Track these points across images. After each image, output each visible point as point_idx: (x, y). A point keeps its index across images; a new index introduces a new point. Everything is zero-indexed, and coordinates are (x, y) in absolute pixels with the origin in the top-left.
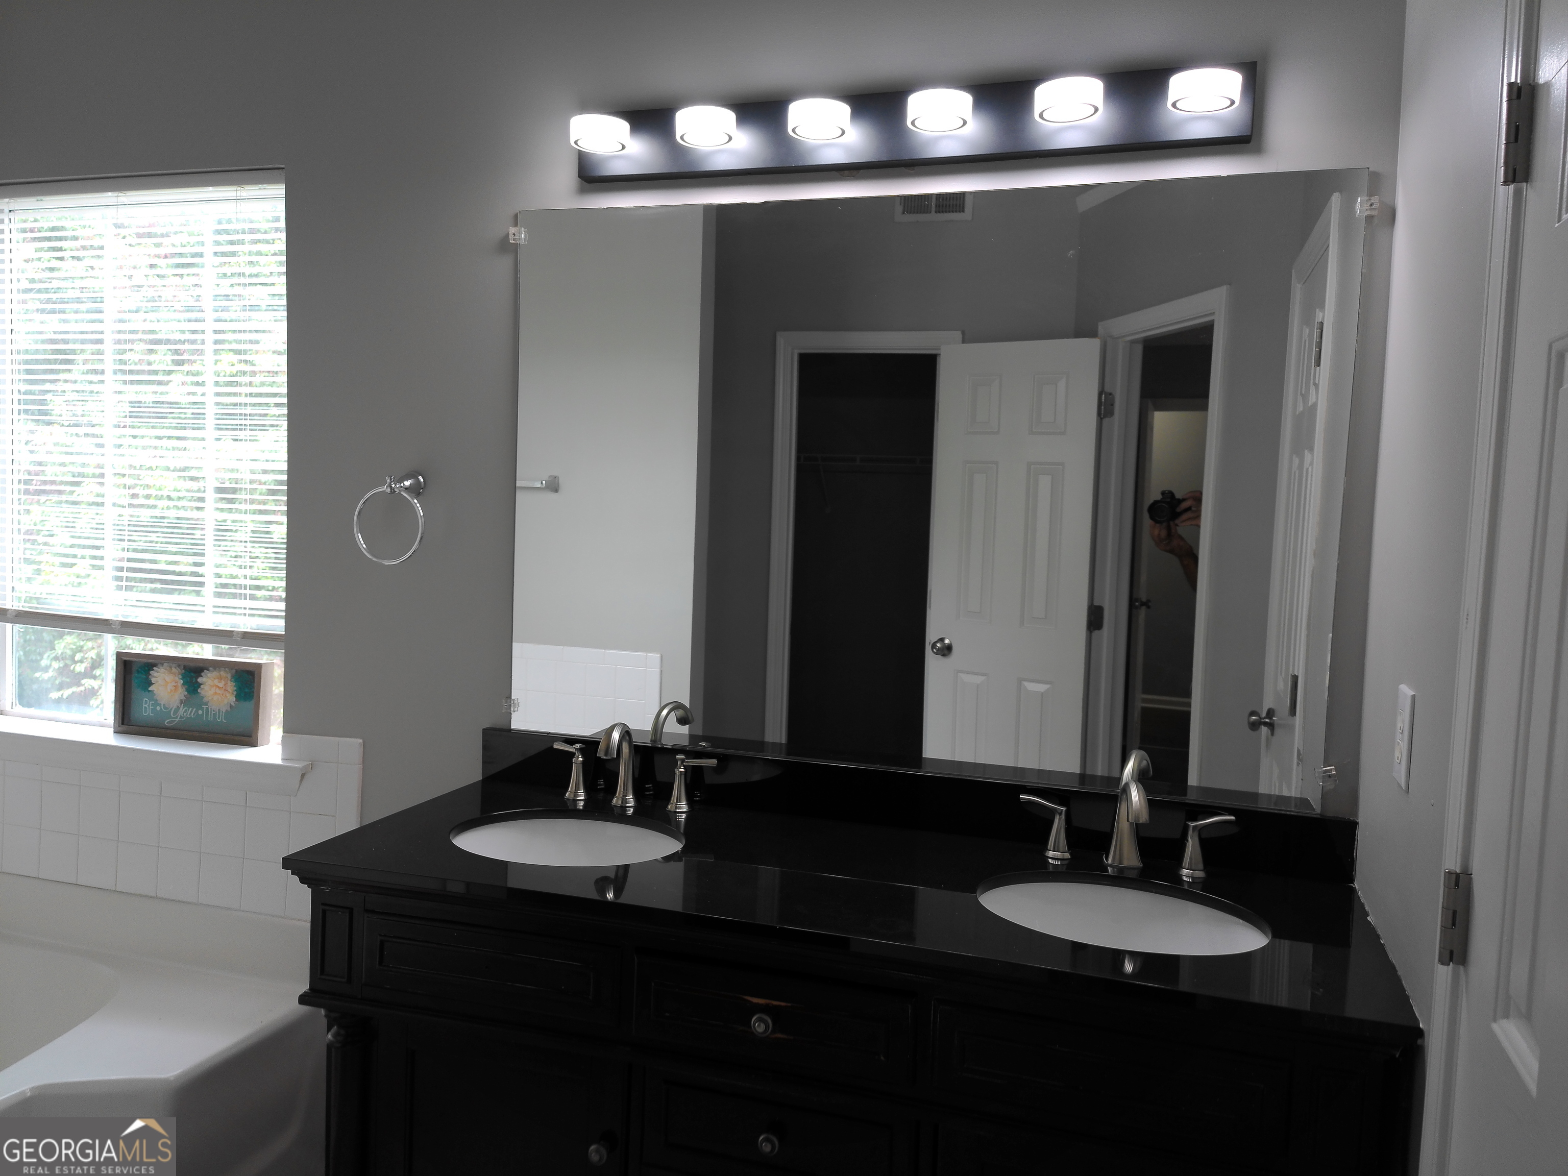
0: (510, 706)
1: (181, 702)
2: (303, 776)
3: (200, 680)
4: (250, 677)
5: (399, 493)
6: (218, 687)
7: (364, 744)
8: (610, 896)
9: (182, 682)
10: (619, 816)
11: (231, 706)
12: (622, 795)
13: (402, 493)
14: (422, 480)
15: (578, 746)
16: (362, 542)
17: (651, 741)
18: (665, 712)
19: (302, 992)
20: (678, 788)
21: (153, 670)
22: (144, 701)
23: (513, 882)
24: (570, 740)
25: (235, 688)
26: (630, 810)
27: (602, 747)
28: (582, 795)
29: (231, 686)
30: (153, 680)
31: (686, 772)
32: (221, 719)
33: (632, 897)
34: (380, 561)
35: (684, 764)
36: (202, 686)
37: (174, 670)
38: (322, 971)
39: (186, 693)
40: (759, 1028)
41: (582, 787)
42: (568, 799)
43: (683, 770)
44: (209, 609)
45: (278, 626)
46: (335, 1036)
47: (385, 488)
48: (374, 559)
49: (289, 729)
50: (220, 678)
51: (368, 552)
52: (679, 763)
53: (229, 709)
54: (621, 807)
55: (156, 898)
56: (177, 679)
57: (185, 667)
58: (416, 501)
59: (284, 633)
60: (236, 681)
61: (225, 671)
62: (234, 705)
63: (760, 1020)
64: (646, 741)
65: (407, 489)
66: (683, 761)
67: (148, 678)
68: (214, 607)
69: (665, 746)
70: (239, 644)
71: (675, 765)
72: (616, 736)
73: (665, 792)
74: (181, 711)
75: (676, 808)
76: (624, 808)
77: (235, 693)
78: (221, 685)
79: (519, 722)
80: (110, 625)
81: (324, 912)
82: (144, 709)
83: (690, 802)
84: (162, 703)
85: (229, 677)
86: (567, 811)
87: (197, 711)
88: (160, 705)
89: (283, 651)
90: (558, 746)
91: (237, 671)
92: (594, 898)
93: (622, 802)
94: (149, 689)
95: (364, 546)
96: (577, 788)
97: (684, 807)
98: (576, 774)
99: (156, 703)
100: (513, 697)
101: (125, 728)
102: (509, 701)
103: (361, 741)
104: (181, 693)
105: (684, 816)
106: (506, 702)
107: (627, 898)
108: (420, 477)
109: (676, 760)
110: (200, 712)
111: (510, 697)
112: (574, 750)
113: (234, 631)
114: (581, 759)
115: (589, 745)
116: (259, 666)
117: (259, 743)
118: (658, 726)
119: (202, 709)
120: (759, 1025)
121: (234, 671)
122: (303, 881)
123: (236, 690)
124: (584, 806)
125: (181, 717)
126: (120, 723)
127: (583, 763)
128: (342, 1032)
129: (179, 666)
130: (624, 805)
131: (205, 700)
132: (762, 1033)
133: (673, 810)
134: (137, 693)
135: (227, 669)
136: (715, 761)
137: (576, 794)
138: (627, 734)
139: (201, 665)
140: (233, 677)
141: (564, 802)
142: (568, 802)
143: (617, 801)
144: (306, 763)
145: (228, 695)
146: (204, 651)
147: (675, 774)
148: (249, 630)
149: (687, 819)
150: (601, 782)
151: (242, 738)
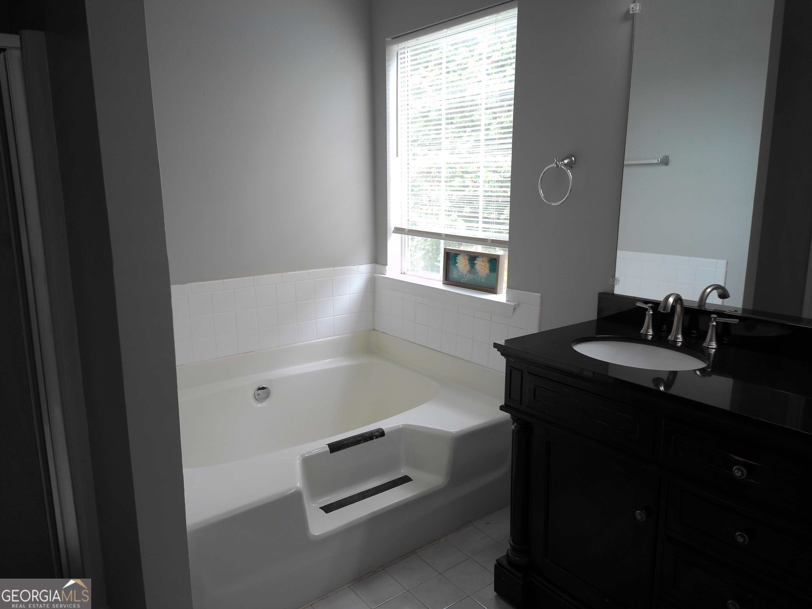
0: (614, 281)
1: (468, 272)
2: (515, 309)
3: (475, 262)
4: (495, 261)
5: (561, 167)
6: (482, 265)
7: (542, 297)
8: (662, 388)
9: (468, 262)
10: (672, 346)
11: (487, 275)
12: (674, 335)
13: (562, 167)
14: (574, 160)
15: (650, 305)
16: (542, 194)
17: (698, 306)
18: (709, 290)
19: (501, 405)
20: (711, 333)
21: (458, 257)
22: (454, 271)
23: (611, 373)
24: (646, 302)
25: (489, 266)
26: (678, 344)
27: (661, 306)
28: (651, 332)
29: (487, 265)
30: (457, 261)
31: (716, 326)
32: (483, 280)
33: (675, 391)
34: (550, 203)
35: (716, 320)
36: (476, 265)
37: (466, 257)
38: (510, 397)
39: (470, 268)
40: (738, 474)
41: (651, 327)
42: (642, 334)
43: (715, 324)
44: (480, 229)
45: (505, 237)
46: (515, 427)
47: (554, 165)
48: (547, 203)
49: (509, 287)
50: (483, 261)
51: (544, 199)
52: (713, 319)
53: (487, 276)
54: (674, 341)
55: (456, 357)
56: (466, 261)
57: (470, 256)
58: (569, 171)
59: (508, 240)
60: (489, 263)
61: (485, 258)
62: (488, 274)
63: (739, 469)
64: (695, 306)
65: (565, 165)
66: (715, 318)
67: (455, 260)
68: (483, 228)
69: (707, 310)
70: (490, 245)
71: (710, 320)
72: (671, 300)
73: (703, 336)
74: (468, 276)
75: (709, 345)
76: (675, 342)
77: (489, 268)
78: (483, 264)
79: (619, 290)
80: (441, 236)
81: (511, 370)
82: (454, 275)
83: (718, 343)
84: (461, 272)
85: (487, 261)
86: (642, 340)
87: (474, 276)
88: (460, 272)
89: (508, 249)
90: (639, 304)
91: (490, 258)
92: (652, 387)
93: (674, 339)
94: (456, 265)
95: (543, 195)
96: (648, 328)
97: (714, 345)
98: (648, 320)
99: (459, 272)
100: (616, 276)
101: (446, 282)
102: (613, 278)
103: (540, 295)
104: (468, 267)
105: (714, 350)
106: (612, 279)
107: (673, 391)
108: (573, 157)
109: (711, 318)
110: (475, 277)
111: (614, 276)
112: (647, 307)
113: (488, 239)
114: (651, 312)
115: (656, 304)
116: (498, 256)
117: (498, 293)
118: (704, 297)
119: (476, 275)
120: (738, 472)
121: (489, 258)
122: (502, 354)
123: (489, 267)
124: (651, 338)
125: (468, 279)
126: (445, 279)
127: (653, 314)
128: (518, 426)
129: (467, 255)
130: (675, 340)
131: (477, 271)
132: (739, 477)
133: (706, 346)
134: (451, 266)
135: (486, 257)
136: (738, 320)
137: (647, 331)
138: (678, 299)
139: (476, 255)
140: (488, 261)
141: (640, 335)
142: (642, 335)
143: (671, 337)
144: (516, 303)
145: (486, 269)
146: (479, 249)
147: (709, 326)
148: (494, 239)
149: (715, 352)
150: (665, 326)
151: (491, 290)
